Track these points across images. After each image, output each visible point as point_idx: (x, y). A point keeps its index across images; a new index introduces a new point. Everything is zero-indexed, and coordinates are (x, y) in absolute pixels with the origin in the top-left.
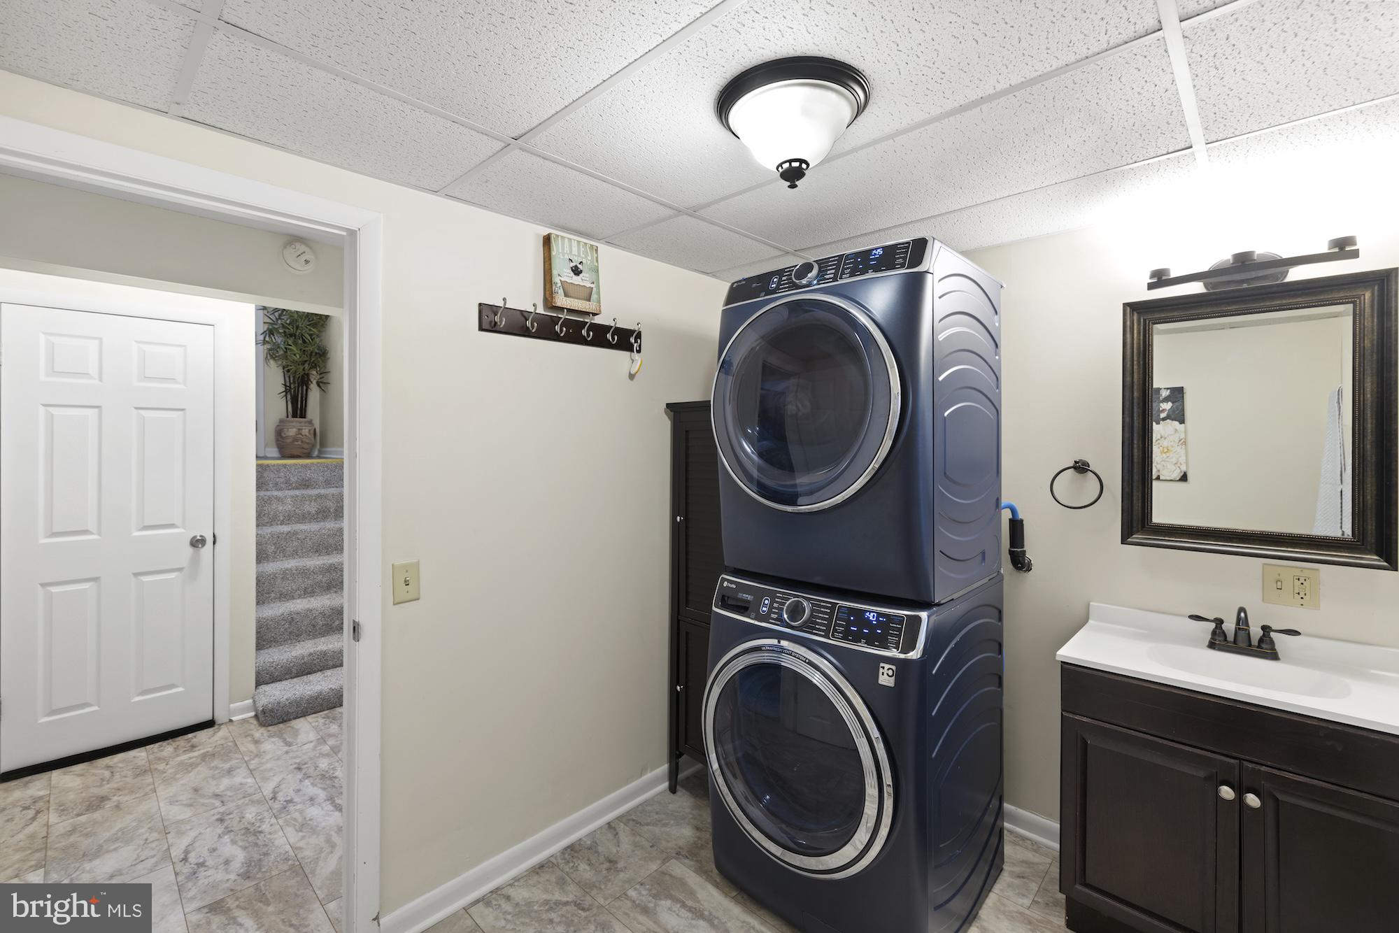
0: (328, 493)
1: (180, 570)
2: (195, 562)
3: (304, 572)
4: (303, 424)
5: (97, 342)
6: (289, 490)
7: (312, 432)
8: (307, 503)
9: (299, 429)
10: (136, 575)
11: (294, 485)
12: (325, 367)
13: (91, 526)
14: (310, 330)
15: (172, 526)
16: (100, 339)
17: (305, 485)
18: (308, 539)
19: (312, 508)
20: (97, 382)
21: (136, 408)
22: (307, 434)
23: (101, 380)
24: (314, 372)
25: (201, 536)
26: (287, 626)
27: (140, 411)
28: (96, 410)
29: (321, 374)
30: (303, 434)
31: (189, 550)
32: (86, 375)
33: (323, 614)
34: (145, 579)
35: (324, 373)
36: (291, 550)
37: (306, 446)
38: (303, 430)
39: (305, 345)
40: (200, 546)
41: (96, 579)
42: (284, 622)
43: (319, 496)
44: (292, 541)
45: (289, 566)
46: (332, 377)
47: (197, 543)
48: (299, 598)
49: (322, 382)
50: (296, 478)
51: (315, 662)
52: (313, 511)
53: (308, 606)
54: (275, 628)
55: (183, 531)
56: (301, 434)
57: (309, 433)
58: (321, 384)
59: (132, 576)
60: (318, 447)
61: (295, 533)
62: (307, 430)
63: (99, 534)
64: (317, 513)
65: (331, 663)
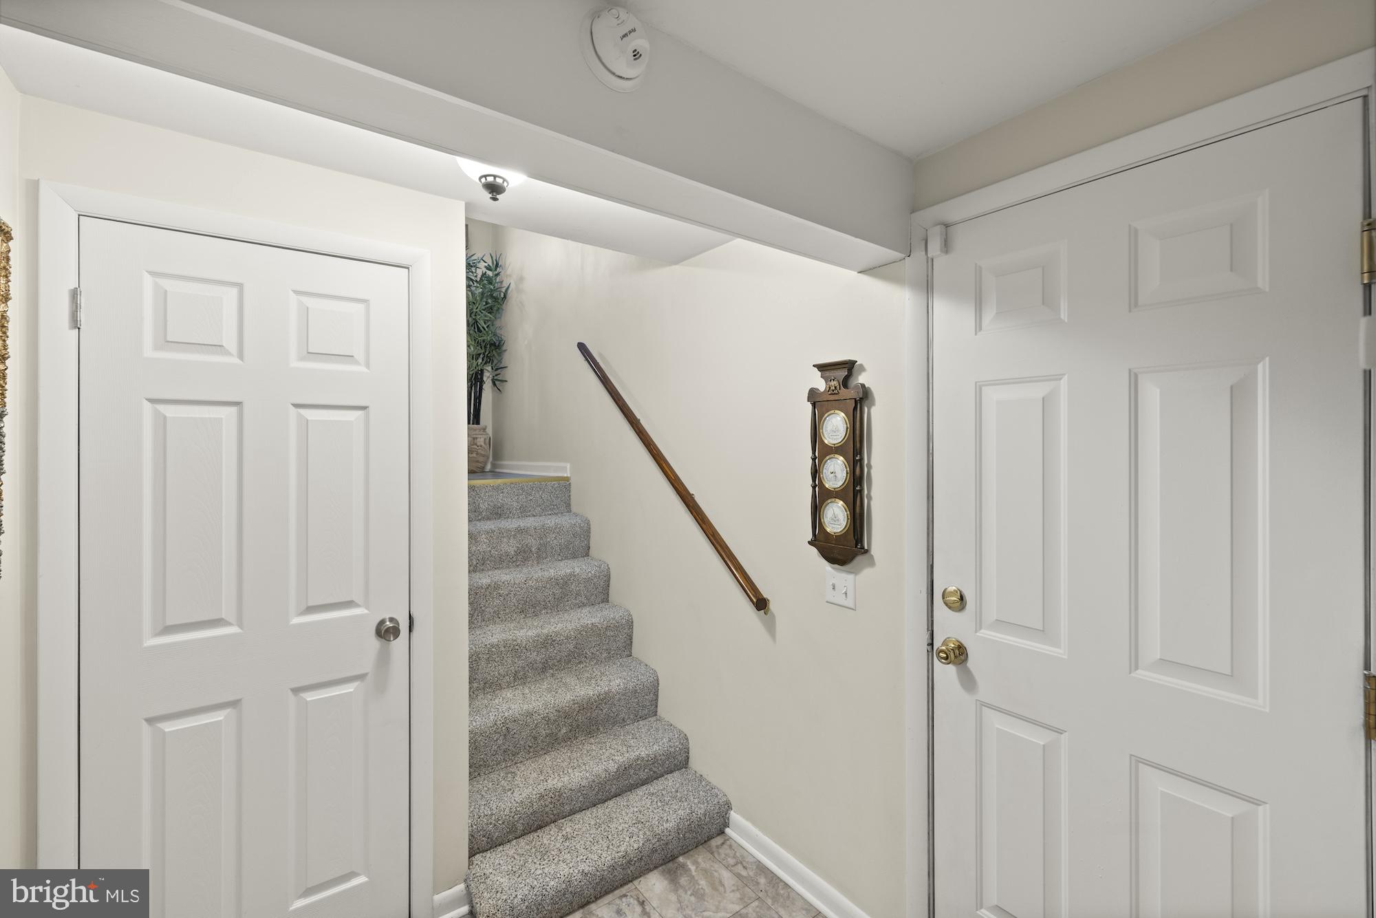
0: (529, 525)
1: (361, 677)
2: (383, 660)
3: (515, 649)
4: (477, 432)
5: (234, 291)
6: (479, 520)
7: (487, 441)
8: (505, 540)
9: (474, 438)
10: (296, 691)
11: (484, 514)
12: (500, 361)
13: (227, 612)
14: (486, 316)
15: (349, 604)
16: (240, 286)
17: (497, 514)
18: (512, 595)
19: (510, 547)
20: (236, 360)
21: (297, 406)
22: (483, 444)
23: (241, 356)
24: (489, 368)
25: (391, 620)
26: (500, 742)
27: (302, 411)
28: (234, 409)
29: (497, 370)
30: (478, 444)
31: (374, 643)
32: (218, 348)
33: (547, 719)
34: (310, 697)
35: (498, 369)
36: (492, 611)
37: (481, 459)
38: (478, 440)
39: (480, 334)
40: (392, 639)
41: (234, 704)
42: (497, 736)
43: (520, 531)
44: (493, 598)
45: (494, 640)
46: (508, 374)
47: (386, 632)
48: (508, 687)
49: (497, 380)
50: (486, 504)
51: (547, 809)
52: (512, 551)
53: (525, 707)
54: (485, 746)
55: (366, 611)
56: (476, 444)
57: (485, 443)
58: (497, 382)
59: (290, 693)
60: (491, 459)
61: (497, 587)
62: (482, 439)
63: (240, 625)
64: (517, 554)
65: (567, 808)
